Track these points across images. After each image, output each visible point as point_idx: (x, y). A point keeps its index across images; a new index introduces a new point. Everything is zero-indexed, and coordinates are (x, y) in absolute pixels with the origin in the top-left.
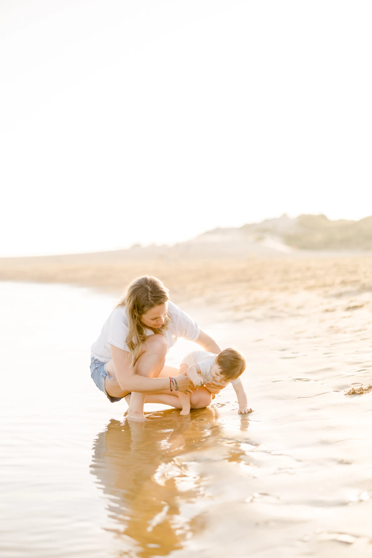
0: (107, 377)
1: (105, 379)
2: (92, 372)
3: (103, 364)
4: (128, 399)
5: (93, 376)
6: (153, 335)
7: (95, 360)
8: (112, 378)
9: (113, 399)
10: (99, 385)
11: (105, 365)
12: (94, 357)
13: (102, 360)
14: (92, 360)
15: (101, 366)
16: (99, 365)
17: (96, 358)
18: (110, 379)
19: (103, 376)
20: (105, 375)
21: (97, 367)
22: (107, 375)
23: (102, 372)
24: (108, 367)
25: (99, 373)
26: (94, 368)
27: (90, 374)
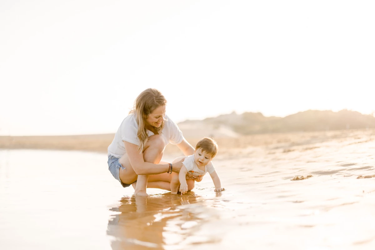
0: (121, 168)
1: (119, 170)
2: (110, 165)
3: (117, 159)
4: (134, 185)
5: (110, 168)
6: (153, 135)
7: (111, 157)
8: (125, 169)
9: (125, 185)
10: (115, 175)
11: (119, 160)
12: (111, 155)
13: (116, 156)
14: (109, 157)
15: (116, 160)
16: (115, 160)
17: (112, 155)
18: (123, 169)
19: (118, 167)
20: (119, 167)
21: (113, 161)
22: (121, 166)
23: (117, 164)
24: (121, 161)
25: (115, 166)
26: (111, 162)
27: (108, 167)
